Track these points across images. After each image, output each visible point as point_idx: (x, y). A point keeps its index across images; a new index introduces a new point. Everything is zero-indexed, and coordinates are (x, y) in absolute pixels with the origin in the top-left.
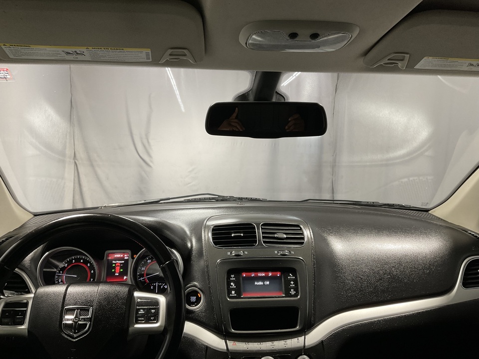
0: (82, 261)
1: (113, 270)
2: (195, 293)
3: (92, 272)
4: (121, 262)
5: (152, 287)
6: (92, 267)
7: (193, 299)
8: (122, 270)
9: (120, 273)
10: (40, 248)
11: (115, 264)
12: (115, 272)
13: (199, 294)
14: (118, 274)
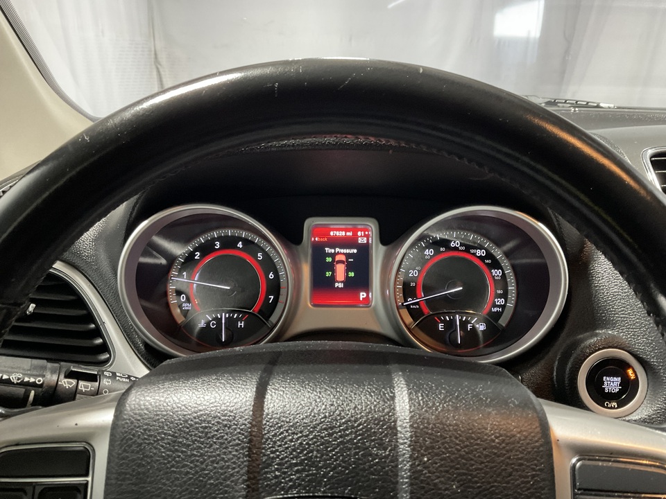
0: (240, 245)
1: (328, 274)
2: (618, 367)
3: (271, 276)
4: (348, 251)
5: (441, 327)
6: (269, 264)
7: (612, 384)
8: (352, 274)
9: (348, 281)
10: (119, 213)
11: (333, 255)
12: (333, 279)
13: (630, 372)
14: (341, 285)
